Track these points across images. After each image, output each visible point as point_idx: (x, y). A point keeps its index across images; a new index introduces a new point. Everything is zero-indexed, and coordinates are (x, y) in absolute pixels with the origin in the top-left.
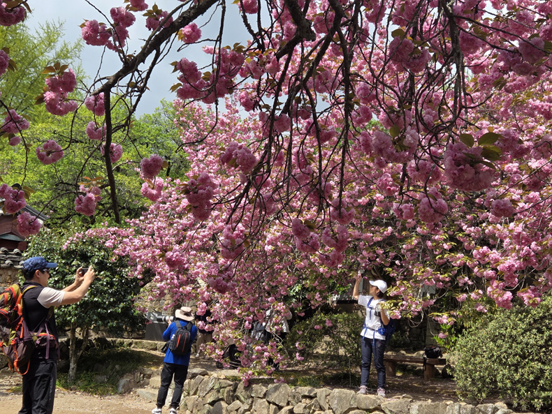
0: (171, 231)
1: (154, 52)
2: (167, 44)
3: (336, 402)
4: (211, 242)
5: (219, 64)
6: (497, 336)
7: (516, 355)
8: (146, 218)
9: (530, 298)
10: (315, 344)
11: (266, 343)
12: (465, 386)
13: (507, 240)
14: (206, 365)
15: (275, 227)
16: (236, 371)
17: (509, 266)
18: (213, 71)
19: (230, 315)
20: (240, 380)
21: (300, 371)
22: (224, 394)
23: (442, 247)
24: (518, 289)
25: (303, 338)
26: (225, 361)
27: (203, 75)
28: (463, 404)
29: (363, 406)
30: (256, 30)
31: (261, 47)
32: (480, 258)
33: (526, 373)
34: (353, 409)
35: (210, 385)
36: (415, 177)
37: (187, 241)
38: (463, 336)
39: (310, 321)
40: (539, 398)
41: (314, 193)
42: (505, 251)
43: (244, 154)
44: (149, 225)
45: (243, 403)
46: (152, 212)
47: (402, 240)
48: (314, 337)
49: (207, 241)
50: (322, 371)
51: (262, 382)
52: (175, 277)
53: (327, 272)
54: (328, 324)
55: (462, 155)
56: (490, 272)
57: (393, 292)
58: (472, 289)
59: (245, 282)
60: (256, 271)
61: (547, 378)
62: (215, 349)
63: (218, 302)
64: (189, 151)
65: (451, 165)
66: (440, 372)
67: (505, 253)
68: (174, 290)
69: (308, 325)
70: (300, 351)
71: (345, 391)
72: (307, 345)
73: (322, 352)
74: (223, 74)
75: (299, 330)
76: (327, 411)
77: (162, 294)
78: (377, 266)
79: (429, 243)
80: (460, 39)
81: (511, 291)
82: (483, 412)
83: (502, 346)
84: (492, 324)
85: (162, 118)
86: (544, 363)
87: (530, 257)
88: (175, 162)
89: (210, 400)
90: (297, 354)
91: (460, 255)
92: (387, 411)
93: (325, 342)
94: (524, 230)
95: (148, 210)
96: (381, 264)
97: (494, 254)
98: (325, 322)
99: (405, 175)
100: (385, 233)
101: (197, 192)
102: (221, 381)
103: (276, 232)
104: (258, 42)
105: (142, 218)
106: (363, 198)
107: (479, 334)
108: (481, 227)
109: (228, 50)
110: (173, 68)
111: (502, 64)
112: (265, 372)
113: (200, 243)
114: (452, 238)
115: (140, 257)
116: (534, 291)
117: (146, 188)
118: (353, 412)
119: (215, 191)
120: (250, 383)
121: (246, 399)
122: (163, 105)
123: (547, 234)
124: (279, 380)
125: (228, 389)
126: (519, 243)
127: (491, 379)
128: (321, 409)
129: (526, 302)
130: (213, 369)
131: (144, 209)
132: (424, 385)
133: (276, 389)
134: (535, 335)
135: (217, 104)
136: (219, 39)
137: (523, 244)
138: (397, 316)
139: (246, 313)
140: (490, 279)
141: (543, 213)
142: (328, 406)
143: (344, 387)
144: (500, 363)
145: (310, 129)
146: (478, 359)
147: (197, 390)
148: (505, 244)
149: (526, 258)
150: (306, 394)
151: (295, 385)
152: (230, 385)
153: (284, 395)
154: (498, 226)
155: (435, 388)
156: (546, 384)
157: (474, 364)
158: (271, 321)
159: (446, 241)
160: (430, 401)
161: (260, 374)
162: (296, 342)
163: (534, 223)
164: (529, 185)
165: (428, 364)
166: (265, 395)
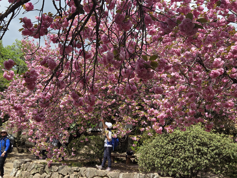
0: (18, 98)
1: (12, 13)
2: (18, 10)
3: (88, 173)
4: (36, 104)
5: (41, 21)
6: (156, 146)
7: (163, 153)
8: (7, 92)
9: (169, 130)
10: (81, 149)
11: (59, 148)
12: (142, 166)
13: (161, 106)
14: (31, 158)
15: (65, 97)
16: (45, 160)
17: (162, 116)
18: (39, 24)
19: (43, 136)
20: (47, 164)
21: (74, 161)
22: (39, 170)
23: (135, 108)
24: (165, 126)
25: (75, 146)
26: (40, 156)
27: (34, 26)
28: (141, 174)
29: (100, 175)
30: (59, 8)
31: (61, 15)
32: (150, 113)
33: (167, 161)
34: (96, 176)
35: (33, 166)
36: (124, 76)
37: (25, 102)
38: (142, 145)
39: (79, 139)
40: (171, 171)
41: (82, 80)
42: (160, 110)
43: (51, 62)
44: (8, 95)
45: (47, 174)
46: (9, 89)
47: (119, 105)
48: (80, 146)
49: (34, 103)
50: (83, 160)
51: (56, 165)
52: (19, 118)
53: (87, 118)
54: (87, 140)
55: (143, 64)
56: (154, 119)
57: (114, 127)
58: (146, 126)
59: (51, 121)
60: (56, 117)
61: (174, 163)
62: (36, 150)
63: (38, 130)
64: (28, 63)
65: (138, 68)
66: (133, 161)
67: (160, 111)
68: (18, 123)
69: (78, 140)
70: (74, 152)
71: (93, 168)
72: (77, 149)
73: (83, 152)
74: (43, 26)
75: (74, 143)
76: (84, 177)
77: (13, 126)
78: (108, 116)
79: (130, 107)
80: (145, 19)
81: (162, 127)
82: (149, 177)
83: (158, 150)
84: (154, 141)
85: (16, 48)
86: (174, 157)
87: (170, 113)
88: (21, 67)
89: (32, 173)
90: (73, 153)
91: (142, 112)
92: (110, 177)
93: (85, 148)
94: (168, 102)
95: (7, 88)
96: (110, 116)
97: (156, 111)
98: (85, 139)
99: (120, 75)
100: (112, 101)
101: (29, 78)
102: (38, 164)
103: (65, 100)
104: (59, 13)
105: (4, 91)
106: (104, 86)
107: (149, 145)
108: (151, 100)
109: (46, 15)
110: (20, 21)
111: (161, 32)
112: (58, 161)
113: (31, 104)
114: (139, 105)
115: (3, 109)
116: (171, 127)
117: (6, 75)
118: (95, 177)
119: (38, 77)
120: (51, 165)
121: (49, 172)
122: (17, 42)
123: (177, 104)
124: (64, 164)
125: (41, 168)
126: (166, 107)
127: (153, 163)
128: (82, 176)
129: (168, 131)
130: (35, 159)
131: (6, 88)
132: (126, 166)
133: (63, 168)
134: (171, 145)
135: (40, 39)
136: (42, 10)
137: (167, 107)
138: (115, 137)
139: (51, 135)
140: (154, 122)
141: (176, 95)
142: (85, 175)
143: (92, 167)
144: (156, 157)
145: (81, 53)
146: (148, 155)
147: (27, 168)
148: (160, 107)
149: (168, 113)
150: (76, 170)
151: (71, 166)
152: (42, 166)
153: (66, 170)
154: (158, 100)
155: (130, 168)
156: (174, 165)
157: (146, 157)
158: (61, 139)
159: (137, 106)
160: (127, 173)
161: (55, 162)
162: (72, 148)
163: (172, 99)
164: (170, 82)
165: (128, 158)
166: (57, 171)
